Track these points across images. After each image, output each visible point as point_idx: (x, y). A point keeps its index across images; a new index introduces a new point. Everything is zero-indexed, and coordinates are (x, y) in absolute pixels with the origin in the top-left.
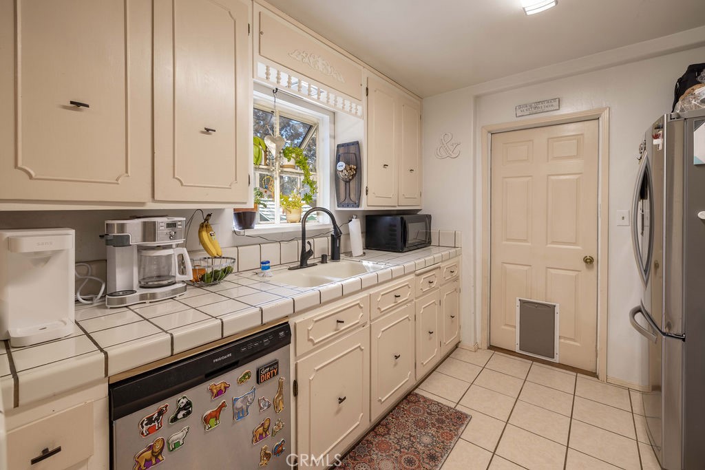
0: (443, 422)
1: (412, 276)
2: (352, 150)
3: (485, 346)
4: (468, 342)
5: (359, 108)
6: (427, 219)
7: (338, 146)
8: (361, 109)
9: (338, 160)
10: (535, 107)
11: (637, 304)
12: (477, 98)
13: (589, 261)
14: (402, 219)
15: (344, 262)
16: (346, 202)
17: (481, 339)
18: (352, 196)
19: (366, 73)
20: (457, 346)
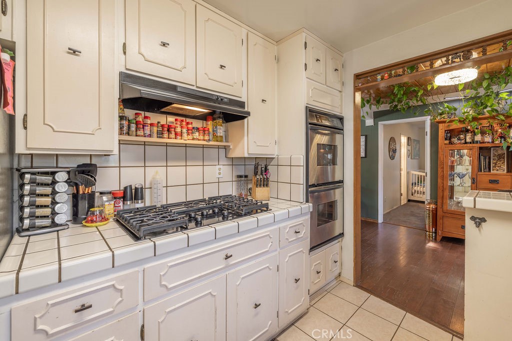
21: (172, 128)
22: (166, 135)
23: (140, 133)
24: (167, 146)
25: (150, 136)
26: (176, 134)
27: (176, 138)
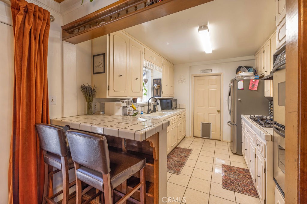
0: (176, 166)
1: (177, 116)
2: (159, 81)
3: (192, 136)
4: (188, 136)
5: (161, 69)
6: (176, 100)
7: (154, 79)
8: (162, 70)
9: (154, 84)
10: (206, 71)
11: (229, 121)
12: (190, 67)
14: (171, 100)
15: (157, 113)
16: (156, 95)
17: (191, 135)
18: (158, 94)
19: (163, 59)
20: (185, 137)
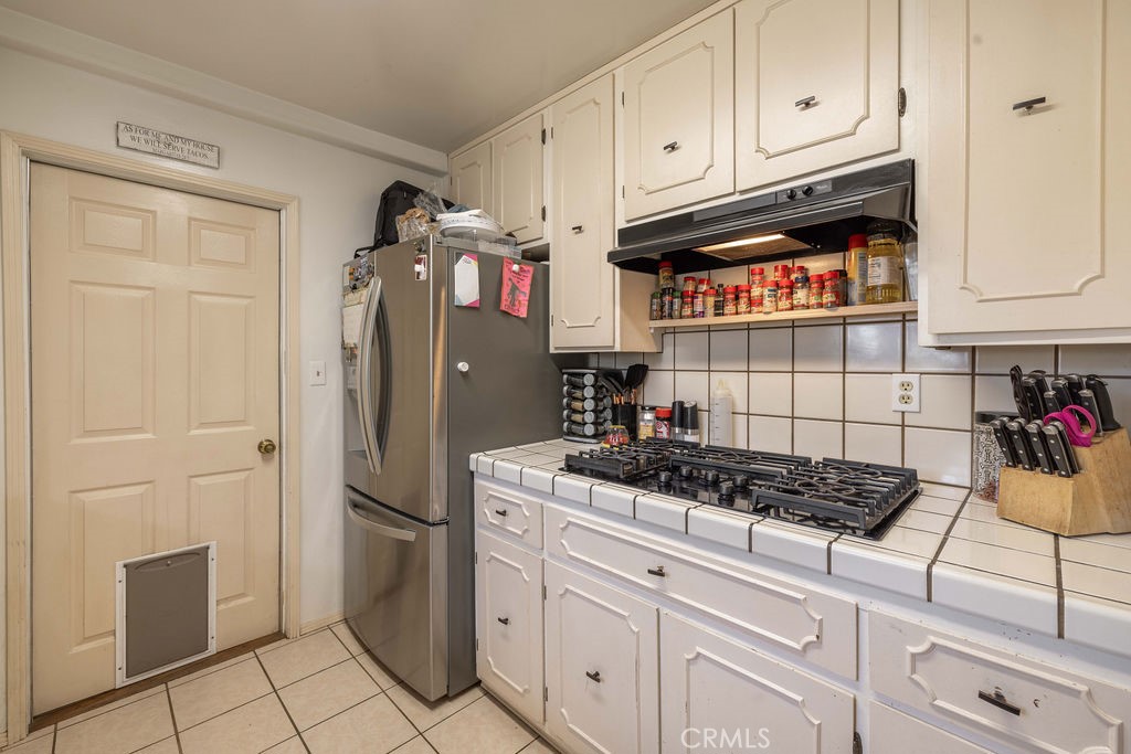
10: (167, 144)
13: (267, 449)
21: (742, 291)
22: (730, 308)
23: (687, 311)
24: (749, 329)
25: (703, 314)
26: (751, 303)
27: (750, 312)
